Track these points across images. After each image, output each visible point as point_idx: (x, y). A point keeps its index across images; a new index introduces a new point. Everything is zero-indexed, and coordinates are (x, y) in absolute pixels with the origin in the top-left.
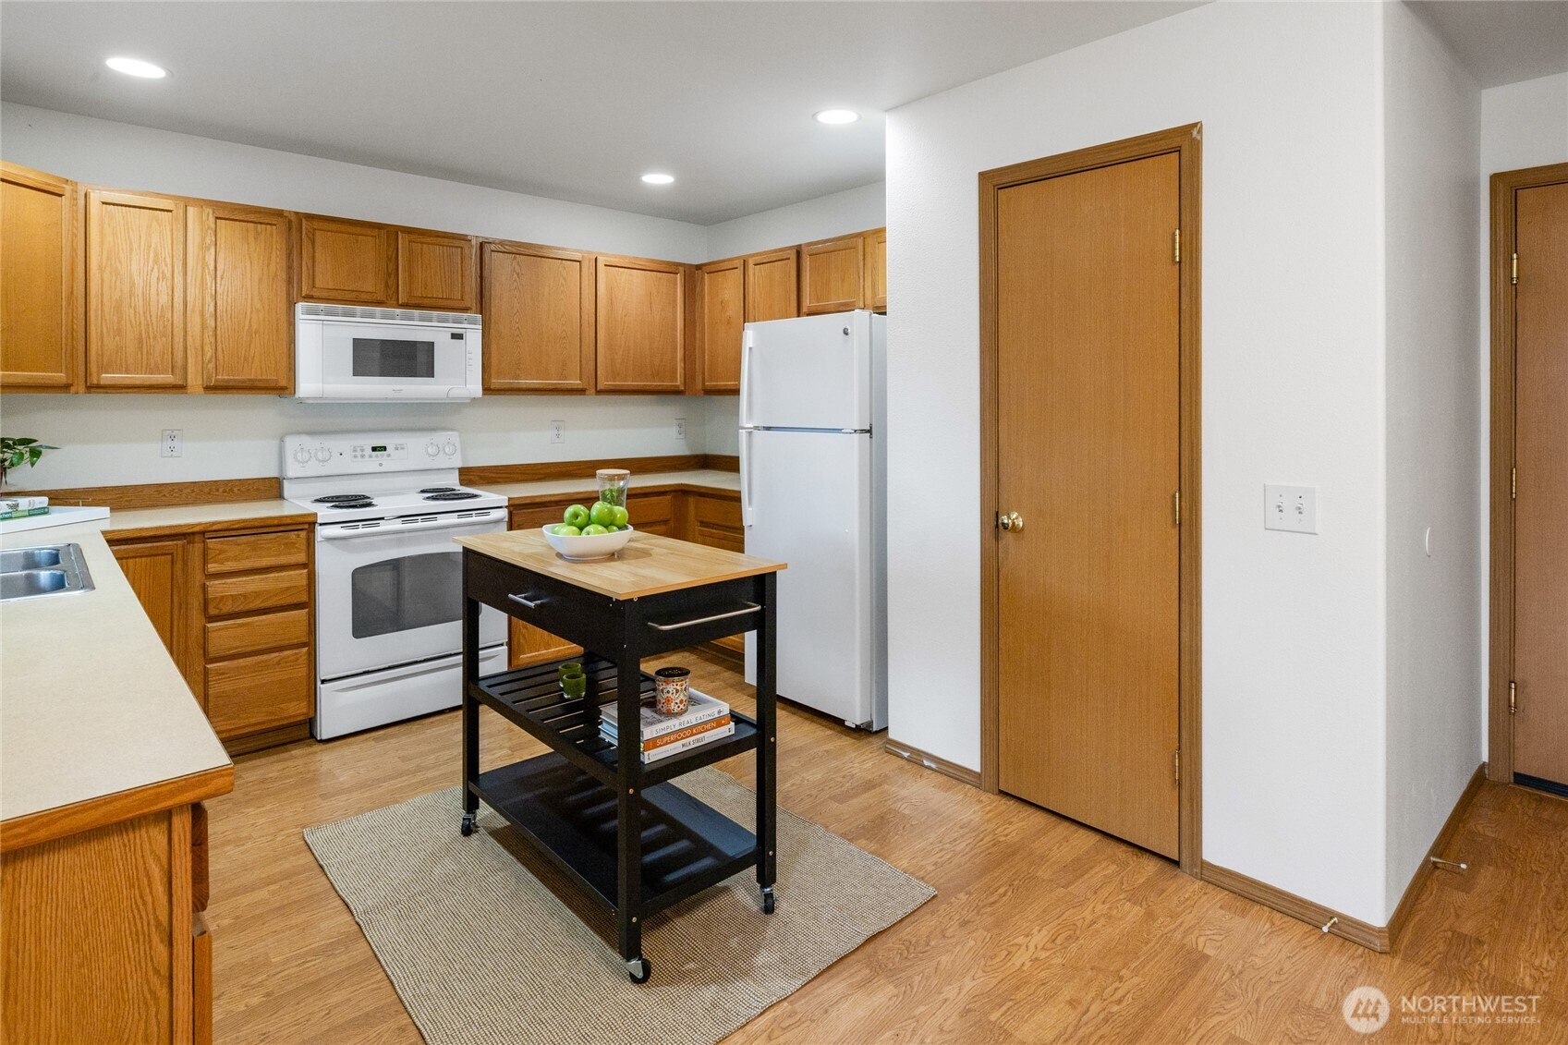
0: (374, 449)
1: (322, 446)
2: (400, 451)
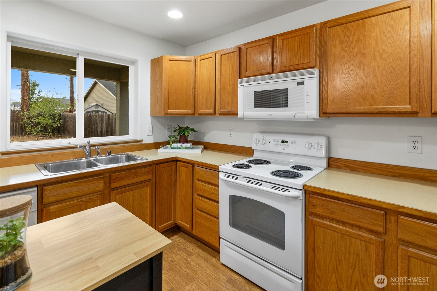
0: (283, 142)
1: (264, 138)
2: (293, 144)
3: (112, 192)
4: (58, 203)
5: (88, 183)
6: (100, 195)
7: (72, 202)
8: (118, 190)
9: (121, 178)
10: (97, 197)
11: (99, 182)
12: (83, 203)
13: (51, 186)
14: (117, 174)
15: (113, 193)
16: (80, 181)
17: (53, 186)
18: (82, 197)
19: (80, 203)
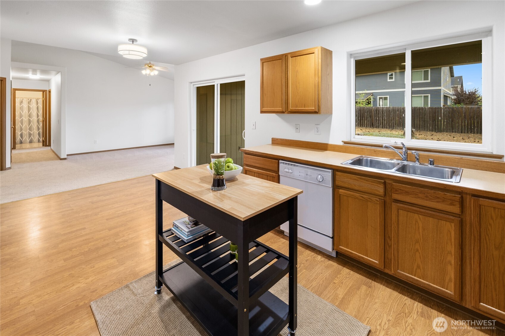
3: (394, 203)
4: (346, 189)
5: (368, 182)
6: (380, 200)
7: (355, 194)
8: (402, 205)
9: (405, 192)
10: (377, 200)
11: (379, 185)
12: (363, 199)
13: (340, 173)
14: (400, 185)
15: (394, 205)
16: (361, 177)
17: (342, 173)
18: (364, 194)
19: (361, 198)
